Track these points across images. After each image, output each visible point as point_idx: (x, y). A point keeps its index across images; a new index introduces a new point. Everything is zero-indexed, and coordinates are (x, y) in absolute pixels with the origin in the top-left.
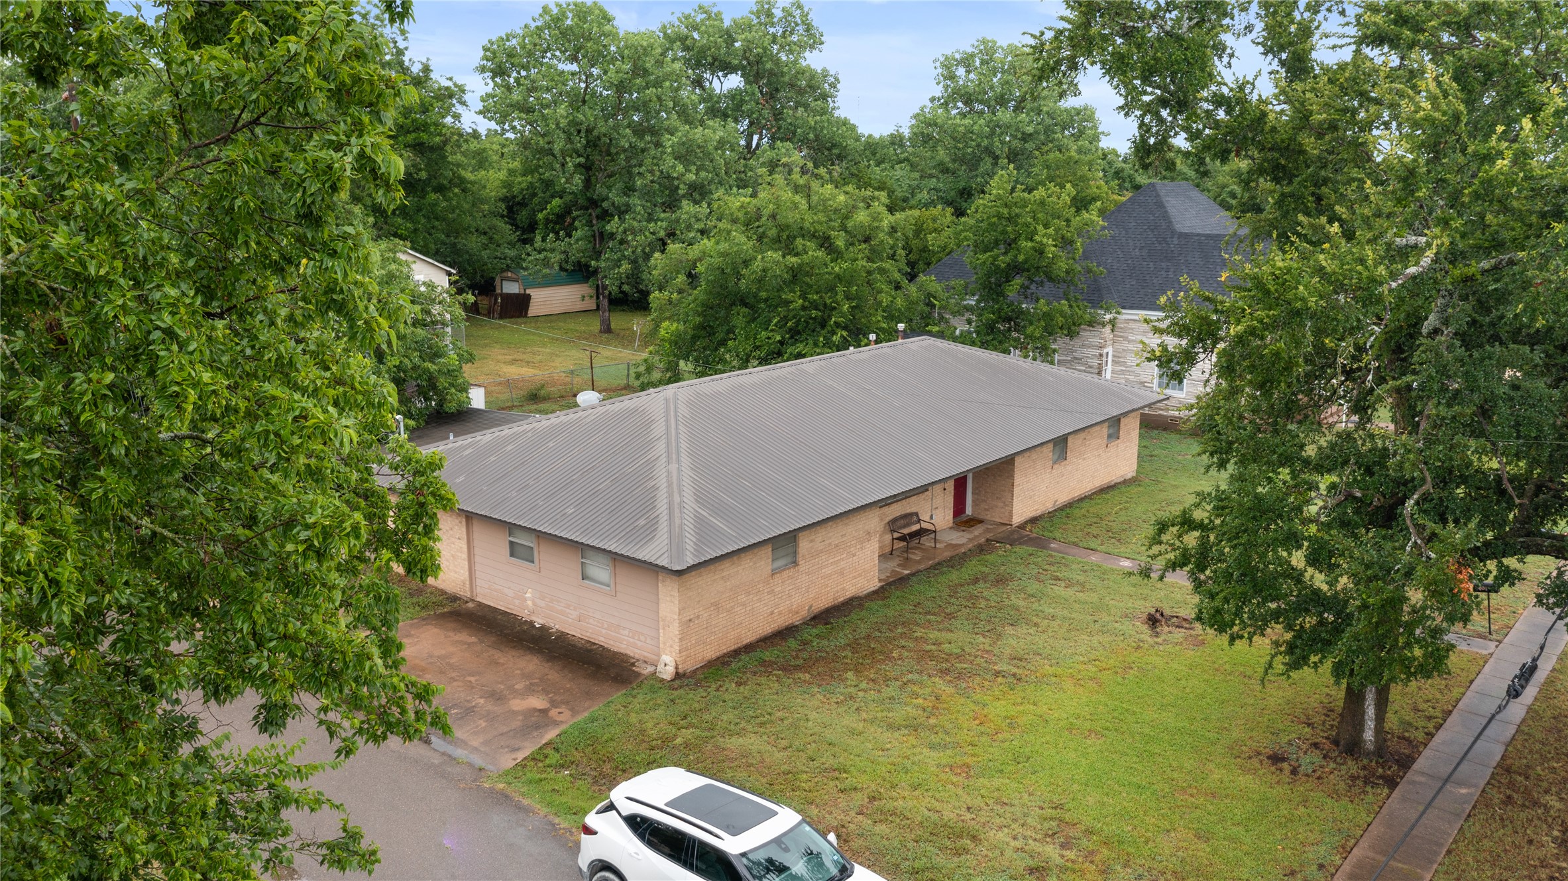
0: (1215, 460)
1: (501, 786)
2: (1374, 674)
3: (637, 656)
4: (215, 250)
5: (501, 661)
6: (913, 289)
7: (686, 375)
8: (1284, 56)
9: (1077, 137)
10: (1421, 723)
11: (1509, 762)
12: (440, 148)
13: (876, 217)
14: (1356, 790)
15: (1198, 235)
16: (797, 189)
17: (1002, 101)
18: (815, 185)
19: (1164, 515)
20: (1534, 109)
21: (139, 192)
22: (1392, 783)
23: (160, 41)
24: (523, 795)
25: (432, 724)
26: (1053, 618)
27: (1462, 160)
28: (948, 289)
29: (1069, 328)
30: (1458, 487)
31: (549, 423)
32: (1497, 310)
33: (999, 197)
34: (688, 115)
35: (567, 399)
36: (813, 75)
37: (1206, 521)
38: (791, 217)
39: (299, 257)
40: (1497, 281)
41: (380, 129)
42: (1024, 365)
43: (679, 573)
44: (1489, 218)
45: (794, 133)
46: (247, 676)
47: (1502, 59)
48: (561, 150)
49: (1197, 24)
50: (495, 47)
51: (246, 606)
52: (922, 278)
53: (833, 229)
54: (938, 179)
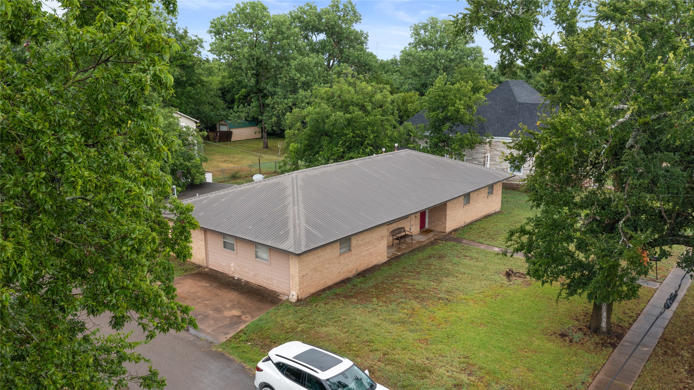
0: (535, 203)
1: (220, 350)
2: (606, 298)
3: (280, 292)
4: (90, 116)
5: (220, 294)
6: (401, 128)
7: (301, 167)
8: (564, 25)
9: (474, 60)
10: (627, 319)
11: (665, 336)
12: (192, 67)
13: (385, 97)
14: (598, 349)
15: (527, 103)
16: (350, 84)
17: (440, 44)
18: (358, 82)
19: (513, 228)
20: (674, 49)
21: (56, 92)
22: (614, 346)
23: (65, 25)
24: (230, 354)
25: (189, 324)
26: (464, 274)
27: (643, 71)
28: (417, 128)
29: (471, 145)
30: (642, 215)
31: (240, 189)
32: (659, 137)
33: (439, 87)
34: (302, 51)
35: (248, 178)
36: (357, 33)
37: (531, 231)
38: (347, 97)
39: (127, 120)
40: (659, 124)
41: (163, 63)
42: (451, 161)
43: (299, 255)
44: (655, 96)
45: (349, 59)
46: (106, 306)
47: (660, 27)
48: (246, 68)
49: (526, 11)
50: (216, 22)
51: (105, 275)
52: (406, 123)
53: (366, 102)
54: (412, 79)
